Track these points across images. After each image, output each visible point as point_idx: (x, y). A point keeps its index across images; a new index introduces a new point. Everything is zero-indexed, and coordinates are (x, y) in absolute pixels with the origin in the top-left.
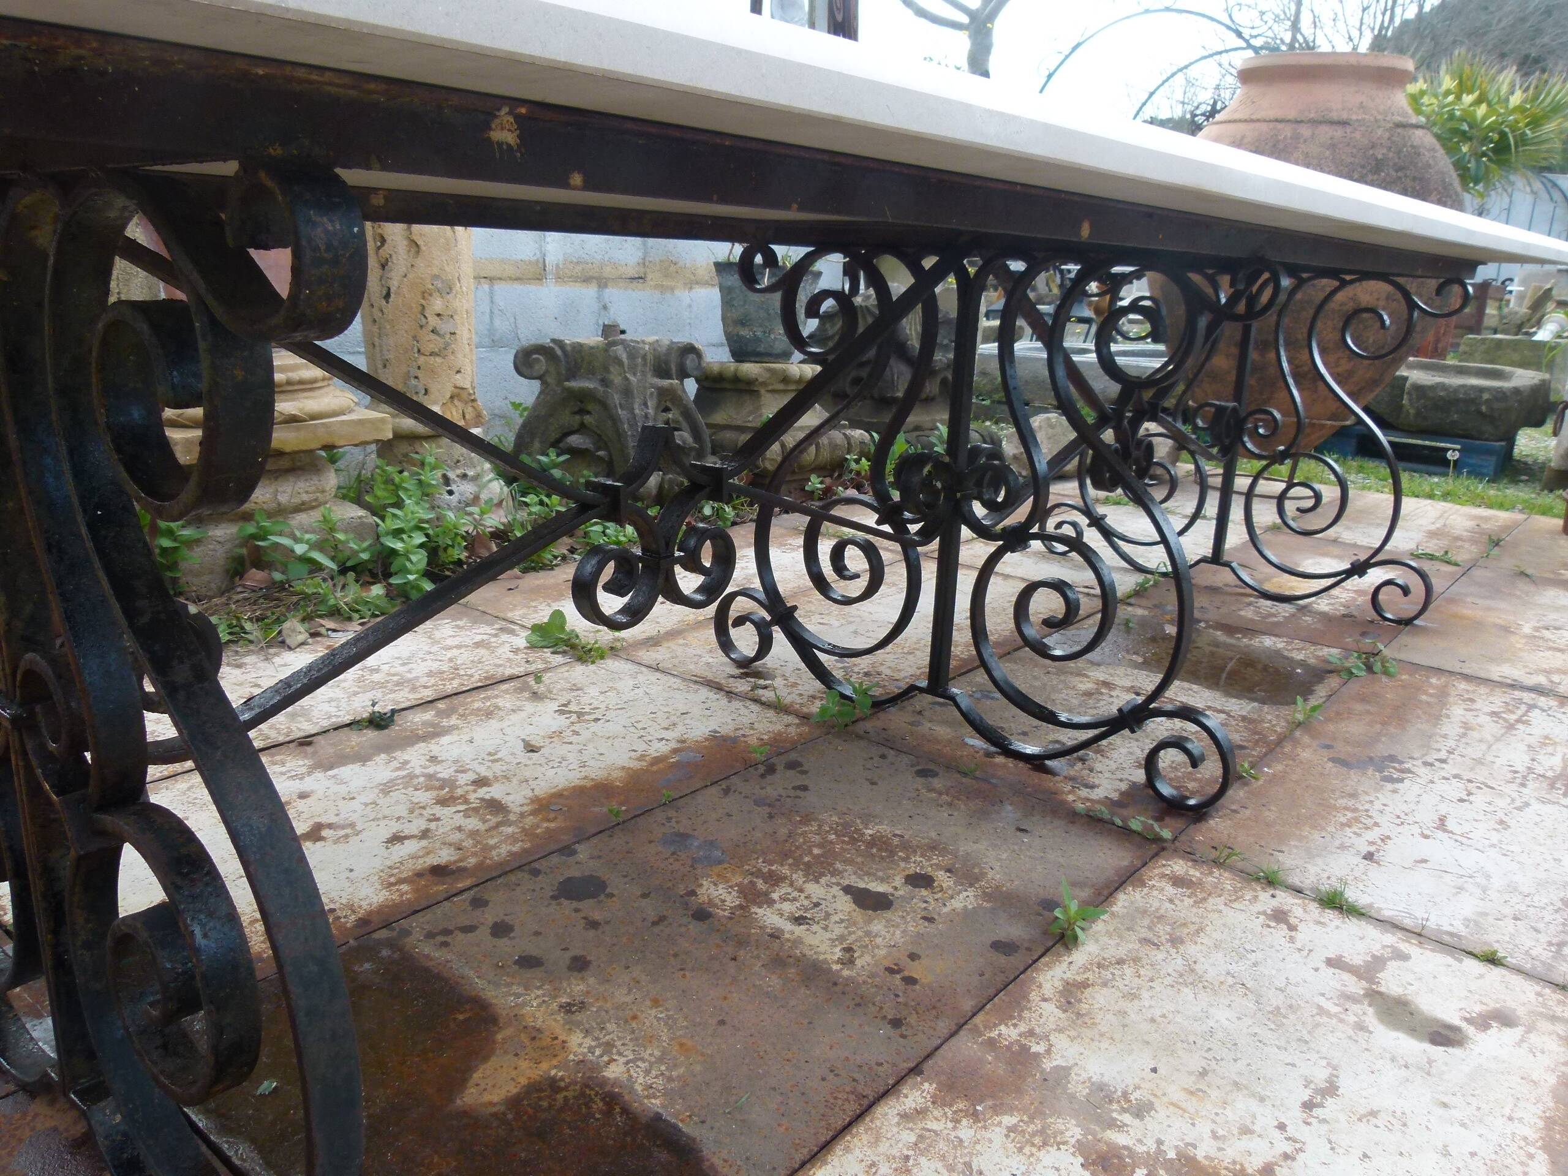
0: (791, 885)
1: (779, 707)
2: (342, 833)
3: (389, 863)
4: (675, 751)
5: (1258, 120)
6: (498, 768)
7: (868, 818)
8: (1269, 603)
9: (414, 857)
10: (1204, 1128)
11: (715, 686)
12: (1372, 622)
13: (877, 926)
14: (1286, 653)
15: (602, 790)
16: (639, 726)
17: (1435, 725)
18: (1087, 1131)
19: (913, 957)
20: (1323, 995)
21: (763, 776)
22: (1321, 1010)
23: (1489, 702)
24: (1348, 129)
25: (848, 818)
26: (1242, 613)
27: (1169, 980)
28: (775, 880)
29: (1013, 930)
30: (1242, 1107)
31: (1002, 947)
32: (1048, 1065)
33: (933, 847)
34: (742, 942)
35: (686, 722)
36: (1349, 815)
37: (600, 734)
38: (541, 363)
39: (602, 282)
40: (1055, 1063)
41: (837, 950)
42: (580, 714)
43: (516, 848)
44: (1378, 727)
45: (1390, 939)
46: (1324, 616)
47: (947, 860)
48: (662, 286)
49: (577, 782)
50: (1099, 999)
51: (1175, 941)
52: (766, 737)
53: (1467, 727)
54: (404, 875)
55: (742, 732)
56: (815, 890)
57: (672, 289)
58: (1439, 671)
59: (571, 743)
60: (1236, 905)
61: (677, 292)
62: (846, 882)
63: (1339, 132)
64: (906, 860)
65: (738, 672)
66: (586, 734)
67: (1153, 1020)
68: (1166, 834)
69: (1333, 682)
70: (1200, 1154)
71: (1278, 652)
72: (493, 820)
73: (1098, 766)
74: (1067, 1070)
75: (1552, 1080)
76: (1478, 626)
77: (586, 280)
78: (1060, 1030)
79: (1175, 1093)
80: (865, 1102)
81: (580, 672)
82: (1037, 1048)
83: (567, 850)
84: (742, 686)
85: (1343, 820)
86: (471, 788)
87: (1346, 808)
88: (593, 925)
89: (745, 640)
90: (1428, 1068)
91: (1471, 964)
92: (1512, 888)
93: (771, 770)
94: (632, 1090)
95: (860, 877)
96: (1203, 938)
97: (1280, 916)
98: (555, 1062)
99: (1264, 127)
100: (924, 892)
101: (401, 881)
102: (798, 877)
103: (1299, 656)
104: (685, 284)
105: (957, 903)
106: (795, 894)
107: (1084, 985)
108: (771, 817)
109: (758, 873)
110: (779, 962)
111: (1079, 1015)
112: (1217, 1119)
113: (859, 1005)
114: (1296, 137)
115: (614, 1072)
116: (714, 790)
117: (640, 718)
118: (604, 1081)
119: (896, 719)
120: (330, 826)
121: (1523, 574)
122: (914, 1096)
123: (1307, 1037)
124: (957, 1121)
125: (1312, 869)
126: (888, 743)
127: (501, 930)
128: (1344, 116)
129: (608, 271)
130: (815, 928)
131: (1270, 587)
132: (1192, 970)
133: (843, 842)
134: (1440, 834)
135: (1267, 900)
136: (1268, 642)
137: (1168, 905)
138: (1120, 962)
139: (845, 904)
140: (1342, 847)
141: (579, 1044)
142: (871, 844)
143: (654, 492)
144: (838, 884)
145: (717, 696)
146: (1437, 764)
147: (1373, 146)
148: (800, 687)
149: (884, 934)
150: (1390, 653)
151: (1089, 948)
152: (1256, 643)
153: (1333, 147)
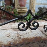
1: (46, 35)
3: (10, 41)
4: (36, 37)
21: (41, 43)
35: (38, 34)
37: (31, 34)
38: (39, 9)
39: (45, 5)
49: (27, 38)
52: (44, 38)
72: (19, 39)
86: (20, 36)
120: (10, 36)
145: (42, 33)
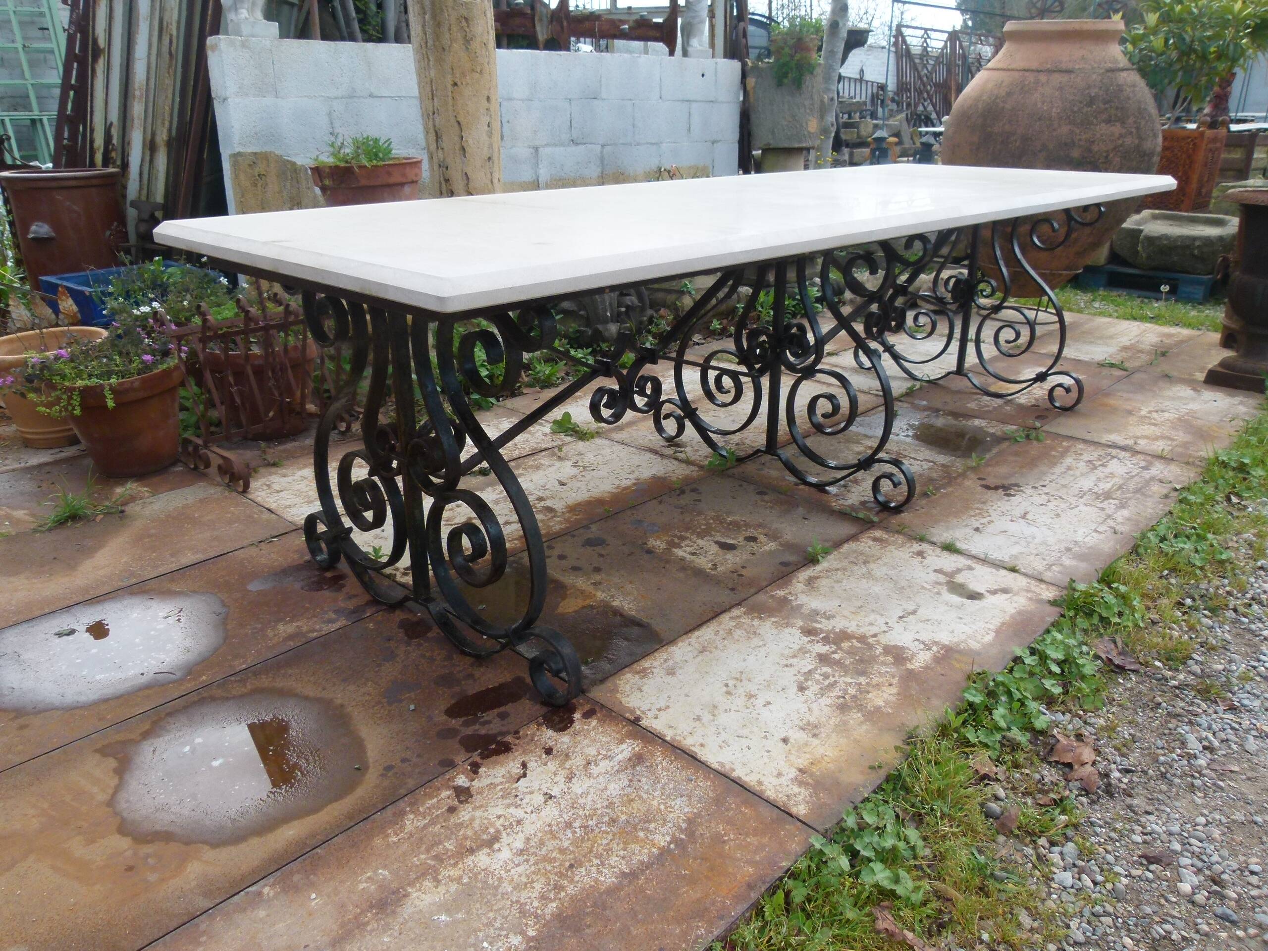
0: (690, 540)
1: (688, 462)
4: (634, 484)
5: (1012, 70)
6: (547, 493)
7: (729, 513)
8: (989, 398)
10: (854, 623)
11: (655, 452)
12: (1047, 409)
13: (729, 556)
14: (986, 429)
15: (599, 502)
16: (615, 472)
17: (1051, 468)
18: (806, 623)
19: (743, 567)
20: (927, 582)
22: (923, 588)
23: (1089, 454)
24: (1072, 76)
25: (720, 513)
26: (969, 405)
27: (857, 576)
28: (683, 538)
29: (792, 558)
30: (872, 617)
31: (785, 564)
32: (794, 603)
33: (760, 525)
34: (667, 561)
36: (977, 511)
40: (798, 603)
41: (710, 564)
42: (584, 467)
43: (563, 526)
44: (1017, 469)
45: (969, 562)
46: (1021, 407)
47: (766, 530)
49: (587, 499)
50: (824, 583)
51: (865, 562)
52: (681, 477)
53: (1069, 468)
55: (668, 475)
56: (701, 542)
58: (1070, 438)
59: (581, 481)
60: (900, 549)
62: (716, 539)
63: (1065, 78)
64: (746, 530)
65: (666, 444)
66: (588, 477)
67: (845, 590)
68: (876, 520)
69: (1005, 445)
70: (849, 631)
71: (981, 428)
72: (550, 516)
73: (853, 490)
74: (802, 605)
75: (1014, 611)
76: (1114, 410)
78: (803, 592)
79: (846, 613)
80: (717, 613)
81: (581, 445)
82: (791, 598)
83: (586, 527)
84: (669, 451)
85: (972, 514)
87: (977, 509)
88: (602, 556)
89: (670, 426)
90: (960, 607)
91: (1003, 572)
92: (1044, 543)
93: (683, 492)
94: (623, 609)
95: (723, 538)
96: (880, 562)
97: (920, 554)
98: (592, 600)
99: (1016, 75)
100: (752, 544)
102: (694, 538)
103: (991, 430)
105: (767, 548)
106: (692, 544)
107: (818, 578)
108: (682, 513)
109: (676, 536)
110: (683, 569)
111: (813, 588)
112: (861, 621)
113: (717, 583)
114: (1037, 82)
115: (616, 603)
116: (654, 502)
118: (612, 607)
119: (750, 468)
121: (1167, 376)
122: (736, 612)
123: (912, 596)
124: (753, 619)
125: (946, 534)
126: (746, 479)
127: (562, 557)
128: (1070, 66)
130: (700, 557)
131: (993, 389)
132: (870, 573)
133: (716, 523)
134: (1021, 520)
135: (916, 547)
136: (977, 422)
137: (868, 549)
138: (837, 570)
139: (715, 548)
140: (967, 526)
141: (600, 595)
142: (729, 524)
143: (615, 336)
144: (712, 540)
146: (1040, 487)
147: (1089, 87)
148: (700, 452)
149: (732, 559)
150: (1046, 428)
151: (824, 565)
152: (970, 423)
153: (1061, 89)
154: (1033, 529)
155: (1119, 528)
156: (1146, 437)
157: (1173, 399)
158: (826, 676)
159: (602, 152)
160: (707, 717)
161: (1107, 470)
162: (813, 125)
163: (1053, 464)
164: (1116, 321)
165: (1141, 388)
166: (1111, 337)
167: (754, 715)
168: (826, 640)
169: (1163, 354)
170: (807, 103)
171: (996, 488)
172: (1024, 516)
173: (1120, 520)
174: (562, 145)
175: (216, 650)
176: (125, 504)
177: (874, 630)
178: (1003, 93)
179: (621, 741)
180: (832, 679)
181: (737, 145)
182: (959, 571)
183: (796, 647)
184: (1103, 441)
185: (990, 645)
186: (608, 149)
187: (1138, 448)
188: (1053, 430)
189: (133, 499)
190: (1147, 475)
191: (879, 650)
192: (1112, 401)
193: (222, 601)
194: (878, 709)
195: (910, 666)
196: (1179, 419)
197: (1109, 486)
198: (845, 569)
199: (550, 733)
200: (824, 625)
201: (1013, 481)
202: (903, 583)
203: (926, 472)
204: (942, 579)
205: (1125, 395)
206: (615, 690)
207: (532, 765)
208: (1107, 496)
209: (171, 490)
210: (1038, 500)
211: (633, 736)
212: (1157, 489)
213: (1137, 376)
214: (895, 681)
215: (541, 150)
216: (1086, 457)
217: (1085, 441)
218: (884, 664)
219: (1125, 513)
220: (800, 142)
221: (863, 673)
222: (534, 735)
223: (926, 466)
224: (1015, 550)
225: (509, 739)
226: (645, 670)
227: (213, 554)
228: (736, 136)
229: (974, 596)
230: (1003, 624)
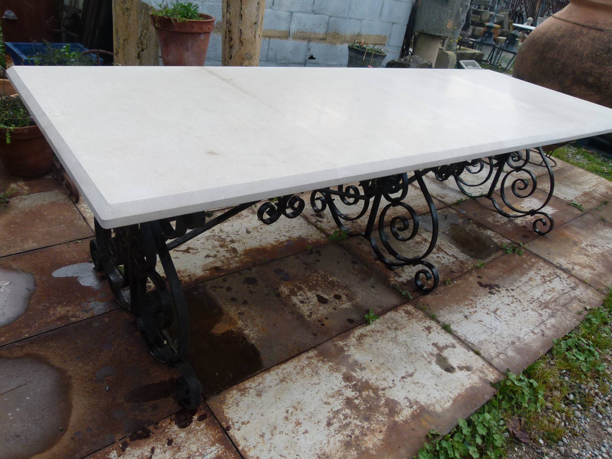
0: (304, 291)
2: (194, 251)
3: (205, 263)
4: (287, 241)
5: (569, 22)
6: (238, 237)
7: (332, 274)
8: (500, 216)
9: (211, 263)
10: (375, 376)
11: (306, 218)
12: (530, 231)
13: (321, 308)
14: (492, 238)
15: (263, 250)
16: (280, 229)
17: (520, 277)
18: (348, 370)
19: (327, 318)
20: (425, 352)
21: (308, 254)
22: (423, 356)
23: (546, 271)
24: (602, 33)
25: (326, 273)
26: (488, 219)
27: (388, 339)
28: (300, 289)
29: (355, 317)
30: (387, 374)
31: (350, 321)
32: (346, 353)
33: (346, 287)
34: (286, 305)
35: (294, 230)
36: (470, 302)
37: (268, 230)
39: (310, 40)
40: (348, 353)
41: (308, 312)
43: (237, 265)
44: (501, 273)
45: (454, 341)
46: (517, 225)
47: (348, 292)
48: (332, 42)
49: (258, 246)
50: (368, 340)
51: (396, 329)
52: (314, 240)
53: (530, 279)
54: (208, 268)
55: (308, 237)
56: (309, 294)
57: (335, 44)
58: (537, 256)
59: (259, 232)
60: (419, 323)
61: (337, 45)
62: (318, 293)
63: (598, 34)
64: (337, 290)
65: (314, 213)
67: (378, 348)
68: (411, 298)
69: (500, 253)
70: (370, 382)
71: (490, 237)
72: (233, 255)
74: (350, 355)
75: (468, 386)
76: (567, 240)
77: (304, 39)
78: (353, 346)
79: (373, 367)
80: (300, 352)
82: (346, 349)
83: (250, 269)
84: (313, 220)
85: (467, 303)
86: (229, 243)
87: (471, 300)
88: (251, 292)
89: (319, 204)
90: (439, 376)
91: (471, 353)
92: (501, 335)
93: (311, 253)
94: (249, 338)
95: (322, 293)
96: (404, 330)
97: (429, 329)
98: (234, 327)
99: (570, 25)
100: (337, 301)
101: (207, 270)
102: (306, 289)
103: (495, 240)
104: (341, 42)
105: (344, 306)
106: (304, 294)
107: (366, 336)
108: (306, 269)
109: (296, 286)
110: (293, 313)
111: (360, 343)
112: (379, 376)
113: (308, 328)
114: (581, 33)
115: (246, 332)
116: (293, 257)
117: (280, 226)
118: (244, 334)
119: (354, 241)
120: (192, 249)
121: (603, 220)
122: (311, 354)
123: (414, 361)
124: (319, 361)
125: (447, 317)
126: (349, 250)
127: (229, 289)
128: (603, 27)
129: (312, 36)
130: (305, 305)
132: (396, 338)
133: (322, 281)
134: (493, 314)
135: (429, 323)
136: (489, 233)
137: (400, 319)
138: (378, 331)
139: (315, 300)
140: (461, 312)
141: (240, 323)
142: (329, 283)
144: (316, 294)
145: (305, 222)
146: (510, 291)
148: (331, 223)
149: (323, 310)
150: (526, 246)
151: (372, 326)
152: (485, 232)
153: (593, 40)
154: (498, 323)
155: (547, 332)
156: (580, 265)
157: (602, 238)
158: (346, 416)
159: (329, 20)
160: (268, 435)
161: (552, 285)
162: (450, 24)
163: (522, 274)
164: (586, 172)
165: (587, 226)
166: (580, 184)
167: (295, 440)
168: (355, 388)
169: (606, 203)
170: (449, 11)
171: (485, 286)
172: (495, 312)
173: (549, 326)
174: (307, 13)
175: (19, 317)
176: (11, 197)
177: (385, 384)
178: (559, 34)
179: (213, 445)
180: (349, 420)
181: (406, 27)
182: (446, 347)
183: (336, 389)
184: (555, 263)
185: (448, 410)
186: (332, 19)
187: (573, 272)
188: (529, 248)
189: (16, 194)
190: (573, 294)
191: (383, 402)
192: (568, 233)
193: (35, 281)
194: (368, 449)
195: (397, 419)
196: (602, 254)
197: (549, 297)
198: (383, 332)
199: (175, 428)
200: (358, 374)
201: (497, 282)
202: (412, 350)
203: (451, 264)
204: (435, 351)
205: (576, 230)
206: (223, 402)
207: (157, 451)
208: (546, 305)
209: (40, 192)
210: (507, 300)
211: (221, 441)
212: (576, 306)
213: (588, 216)
214: (384, 429)
215: (294, 14)
216: (542, 273)
217: (545, 261)
218: (382, 414)
219: (553, 321)
220: (440, 33)
221: (367, 419)
222: (166, 427)
223: (452, 260)
224: (483, 337)
225: (151, 428)
226: (246, 388)
227: (43, 245)
228: (407, 22)
229: (449, 369)
230: (460, 395)
